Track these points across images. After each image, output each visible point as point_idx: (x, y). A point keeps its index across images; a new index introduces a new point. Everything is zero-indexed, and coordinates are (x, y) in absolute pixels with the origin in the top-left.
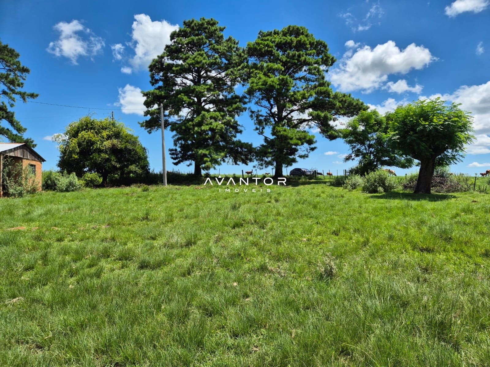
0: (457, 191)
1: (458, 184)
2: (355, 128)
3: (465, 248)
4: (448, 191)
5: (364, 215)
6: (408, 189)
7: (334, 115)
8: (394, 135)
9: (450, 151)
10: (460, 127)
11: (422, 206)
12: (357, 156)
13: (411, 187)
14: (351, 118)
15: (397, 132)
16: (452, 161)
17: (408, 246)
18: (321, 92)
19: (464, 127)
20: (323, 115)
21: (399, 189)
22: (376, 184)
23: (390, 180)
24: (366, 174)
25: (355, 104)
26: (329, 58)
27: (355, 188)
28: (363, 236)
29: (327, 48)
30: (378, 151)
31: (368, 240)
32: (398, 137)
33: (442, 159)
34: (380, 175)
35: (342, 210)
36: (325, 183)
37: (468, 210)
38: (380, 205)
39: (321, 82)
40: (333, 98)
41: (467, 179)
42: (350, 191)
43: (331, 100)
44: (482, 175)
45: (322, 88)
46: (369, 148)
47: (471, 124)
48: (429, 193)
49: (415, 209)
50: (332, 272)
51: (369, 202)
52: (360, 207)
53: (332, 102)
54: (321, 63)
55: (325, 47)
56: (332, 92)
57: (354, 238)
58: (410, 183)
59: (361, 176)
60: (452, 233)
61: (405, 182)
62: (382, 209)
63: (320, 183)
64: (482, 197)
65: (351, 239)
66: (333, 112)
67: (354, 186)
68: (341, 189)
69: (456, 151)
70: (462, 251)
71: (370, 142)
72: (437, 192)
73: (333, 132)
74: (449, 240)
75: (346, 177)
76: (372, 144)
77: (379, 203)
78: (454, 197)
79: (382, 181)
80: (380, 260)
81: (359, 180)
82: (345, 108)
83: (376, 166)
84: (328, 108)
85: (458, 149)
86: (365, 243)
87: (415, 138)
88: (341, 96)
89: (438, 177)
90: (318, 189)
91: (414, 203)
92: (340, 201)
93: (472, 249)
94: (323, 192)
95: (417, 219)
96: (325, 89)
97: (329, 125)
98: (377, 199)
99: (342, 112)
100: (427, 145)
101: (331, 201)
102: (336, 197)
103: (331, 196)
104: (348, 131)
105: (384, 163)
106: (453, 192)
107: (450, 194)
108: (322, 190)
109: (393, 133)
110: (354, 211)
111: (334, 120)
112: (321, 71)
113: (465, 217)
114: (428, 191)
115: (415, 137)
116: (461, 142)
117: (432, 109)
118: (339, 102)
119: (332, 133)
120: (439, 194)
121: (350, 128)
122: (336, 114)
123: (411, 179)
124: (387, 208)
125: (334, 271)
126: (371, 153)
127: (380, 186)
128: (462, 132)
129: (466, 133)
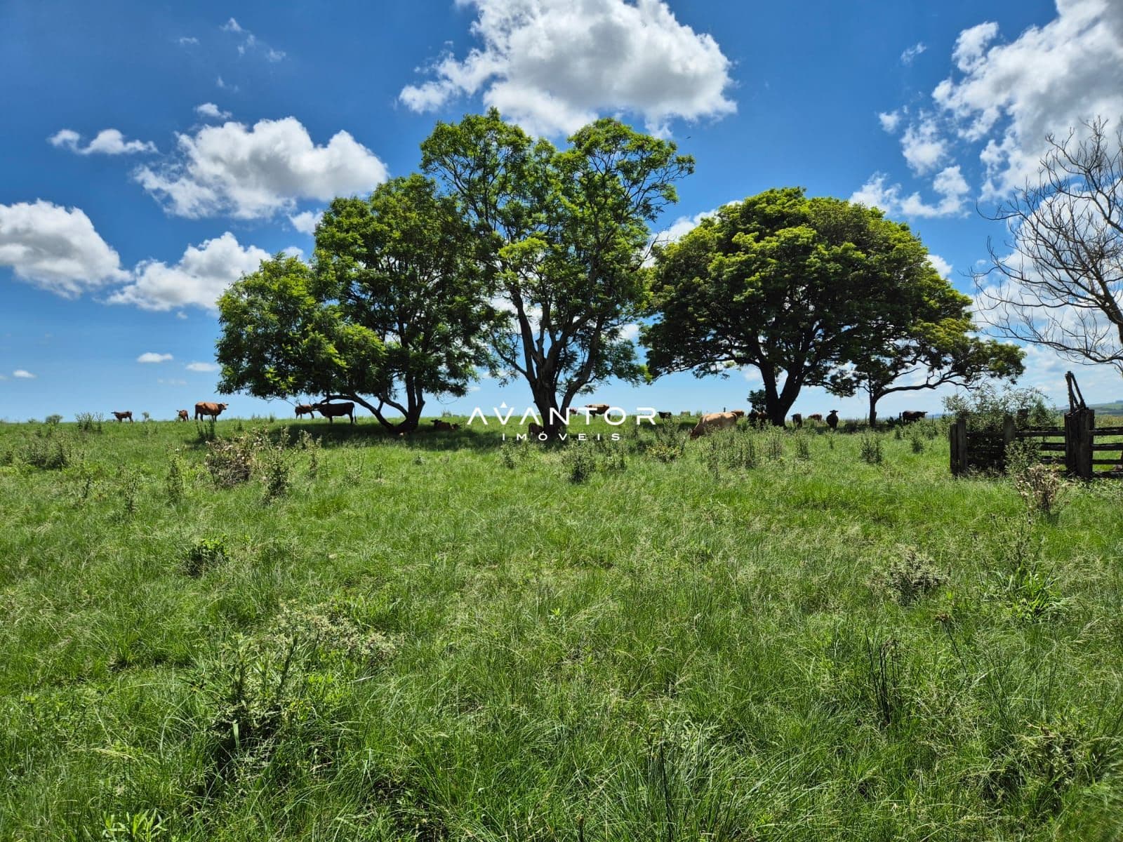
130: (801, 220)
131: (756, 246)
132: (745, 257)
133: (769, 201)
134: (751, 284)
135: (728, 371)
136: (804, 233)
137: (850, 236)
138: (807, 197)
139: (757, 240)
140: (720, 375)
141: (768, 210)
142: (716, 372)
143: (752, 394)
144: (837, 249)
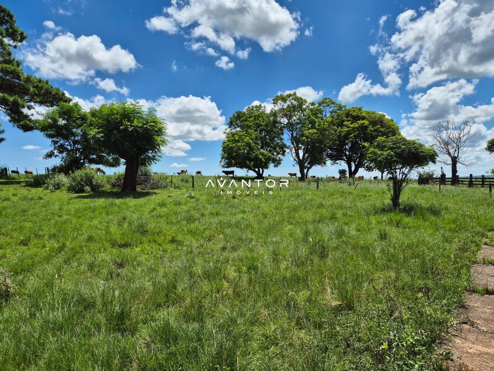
0: (157, 188)
1: (159, 182)
2: (55, 121)
3: (157, 238)
4: (152, 189)
5: (65, 217)
6: (116, 188)
7: (27, 102)
8: (98, 133)
9: (150, 152)
10: (156, 132)
11: (125, 204)
12: (61, 152)
13: (118, 186)
14: (50, 108)
15: (100, 130)
16: (152, 162)
17: (107, 245)
18: (6, 70)
19: (160, 132)
20: (11, 99)
21: (108, 188)
22: (82, 183)
23: (98, 178)
24: (70, 172)
25: (53, 93)
26: (17, 31)
27: (58, 188)
28: (58, 241)
29: (14, 19)
30: (85, 149)
31: (64, 245)
32: (101, 135)
33: (144, 159)
34: (86, 174)
35: (36, 215)
36: (19, 183)
37: (162, 205)
38: (84, 206)
39: (7, 58)
40: (25, 81)
41: (167, 178)
42: (52, 192)
43: (21, 82)
44: (179, 174)
45: (8, 66)
46: (74, 145)
47: (165, 129)
48: (135, 190)
49: (119, 207)
50: (8, 291)
51: (73, 202)
52: (61, 209)
53: (23, 86)
54: (4, 35)
55: (11, 17)
56: (22, 74)
57: (47, 245)
58: (118, 182)
59: (66, 174)
60: (147, 226)
61: (113, 180)
62: (85, 209)
63: (12, 183)
64: (176, 192)
65: (44, 246)
66: (26, 98)
67: (58, 187)
68: (40, 189)
69: (156, 152)
70: (155, 241)
71: (75, 138)
72: (142, 189)
73: (28, 122)
74: (144, 232)
75: (46, 176)
76: (77, 140)
77: (84, 203)
78: (155, 193)
79: (89, 180)
80: (76, 264)
81: (63, 178)
82: (42, 95)
83: (84, 163)
84: (19, 93)
85: (156, 150)
86: (61, 249)
87: (119, 138)
88: (35, 81)
89: (143, 175)
90: (8, 190)
91: (118, 201)
92: (35, 204)
93: (163, 238)
94: (14, 195)
95: (120, 216)
96: (13, 68)
97: (22, 113)
98: (82, 200)
99: (38, 100)
100: (130, 145)
101: (24, 205)
102: (32, 199)
103: (25, 198)
104: (46, 123)
105: (92, 161)
106: (155, 189)
107: (152, 191)
108: (15, 192)
109: (96, 130)
110: (53, 214)
111: (30, 108)
112: (5, 45)
113: (160, 210)
114: (134, 189)
115: (118, 136)
116: (159, 145)
117: (133, 111)
118: (34, 87)
119: (26, 123)
120: (143, 191)
121: (50, 120)
122: (30, 101)
123: (119, 178)
124: (91, 208)
125: (12, 290)
126: (77, 149)
127: (87, 185)
128: (158, 135)
129: (162, 137)
130: (364, 118)
131: (352, 126)
132: (348, 129)
133: (354, 111)
134: (351, 138)
135: (341, 163)
136: (366, 122)
137: (379, 124)
138: (363, 110)
139: (351, 124)
140: (338, 164)
141: (353, 114)
142: (337, 163)
143: (340, 170)
144: (375, 128)
